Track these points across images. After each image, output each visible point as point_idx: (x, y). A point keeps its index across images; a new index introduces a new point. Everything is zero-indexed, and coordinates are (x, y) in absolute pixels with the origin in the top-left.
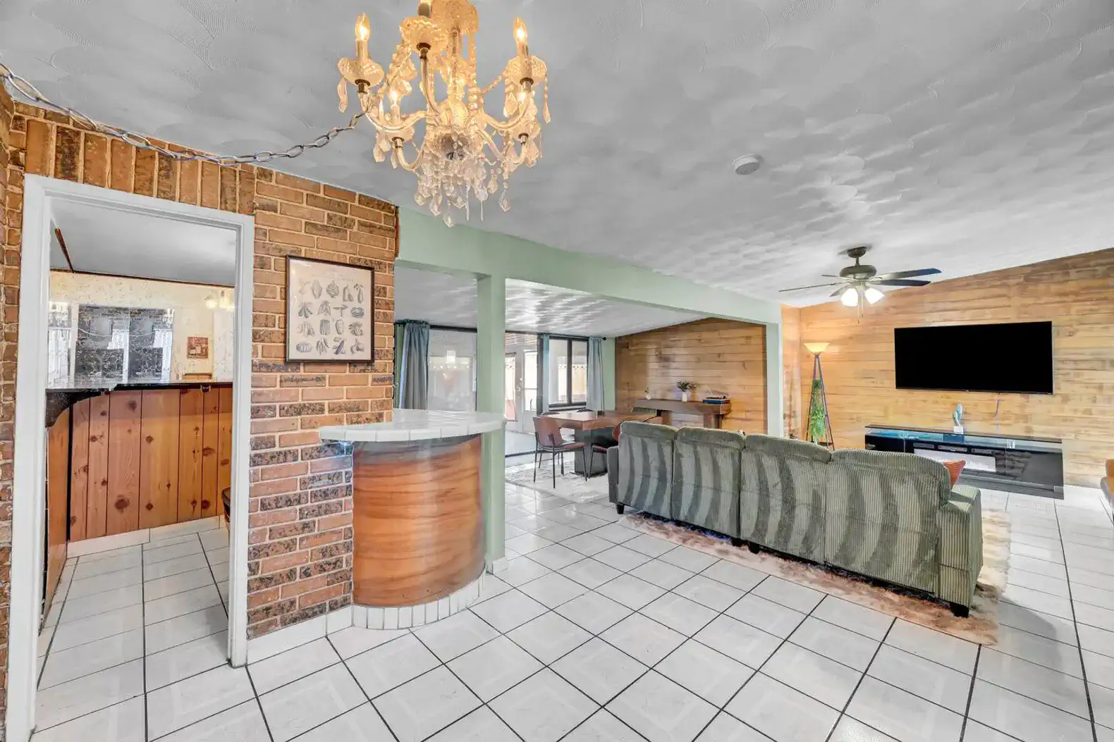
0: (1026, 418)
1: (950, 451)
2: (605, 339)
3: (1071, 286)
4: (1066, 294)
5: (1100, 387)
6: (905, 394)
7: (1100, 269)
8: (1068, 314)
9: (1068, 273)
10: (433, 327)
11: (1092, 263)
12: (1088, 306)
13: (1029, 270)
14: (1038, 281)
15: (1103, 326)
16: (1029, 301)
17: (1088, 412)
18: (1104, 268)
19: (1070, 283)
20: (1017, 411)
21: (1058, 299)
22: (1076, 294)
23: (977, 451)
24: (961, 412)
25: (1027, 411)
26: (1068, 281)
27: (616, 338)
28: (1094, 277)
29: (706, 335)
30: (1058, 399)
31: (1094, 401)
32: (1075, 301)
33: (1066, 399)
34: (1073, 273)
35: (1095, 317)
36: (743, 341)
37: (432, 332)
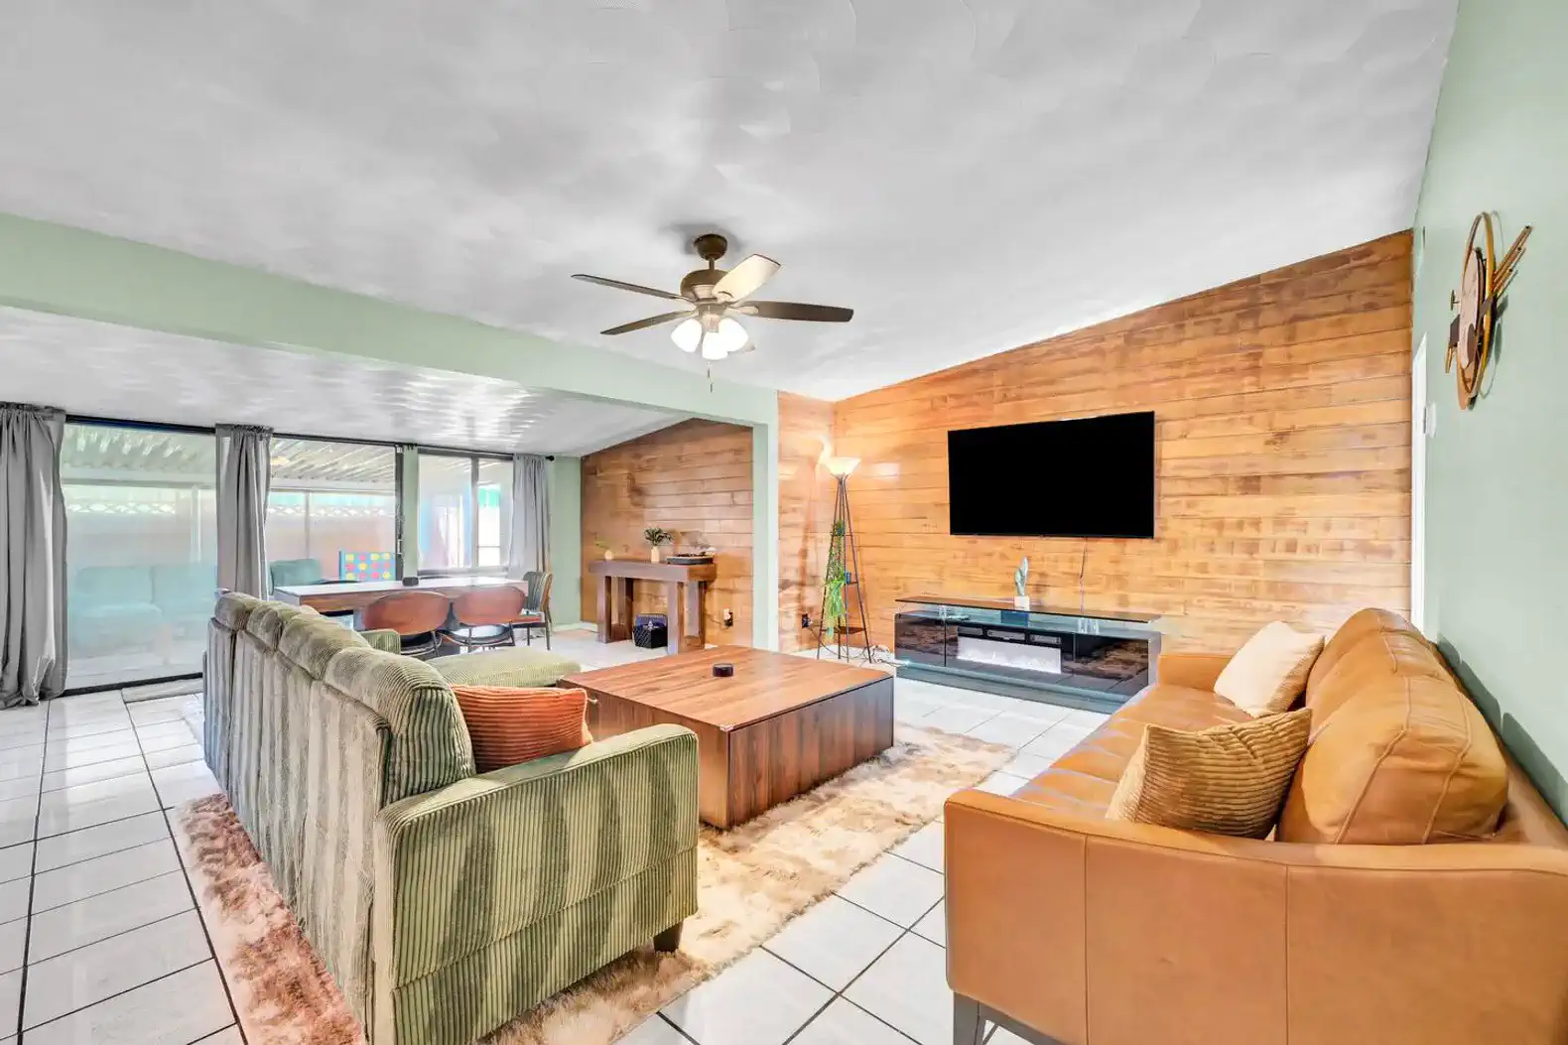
0: (1120, 579)
1: (1001, 640)
2: (551, 458)
3: (1188, 349)
4: (1178, 364)
5: (1220, 525)
6: (963, 541)
7: (1229, 317)
8: (1180, 397)
9: (1182, 326)
10: (72, 419)
11: (1216, 307)
12: (1206, 384)
13: (1131, 323)
14: (1142, 343)
15: (1226, 418)
16: (1130, 378)
17: (1203, 568)
18: (1233, 314)
19: (1185, 344)
20: (1109, 569)
21: (1168, 373)
22: (1192, 362)
23: (1038, 638)
24: (1025, 573)
25: (1123, 568)
26: (1181, 340)
27: (585, 459)
28: (1217, 333)
29: (690, 449)
30: (1163, 545)
31: (1212, 550)
32: (1190, 376)
33: (1174, 547)
34: (1190, 322)
35: (1214, 403)
36: (730, 456)
37: (70, 429)
